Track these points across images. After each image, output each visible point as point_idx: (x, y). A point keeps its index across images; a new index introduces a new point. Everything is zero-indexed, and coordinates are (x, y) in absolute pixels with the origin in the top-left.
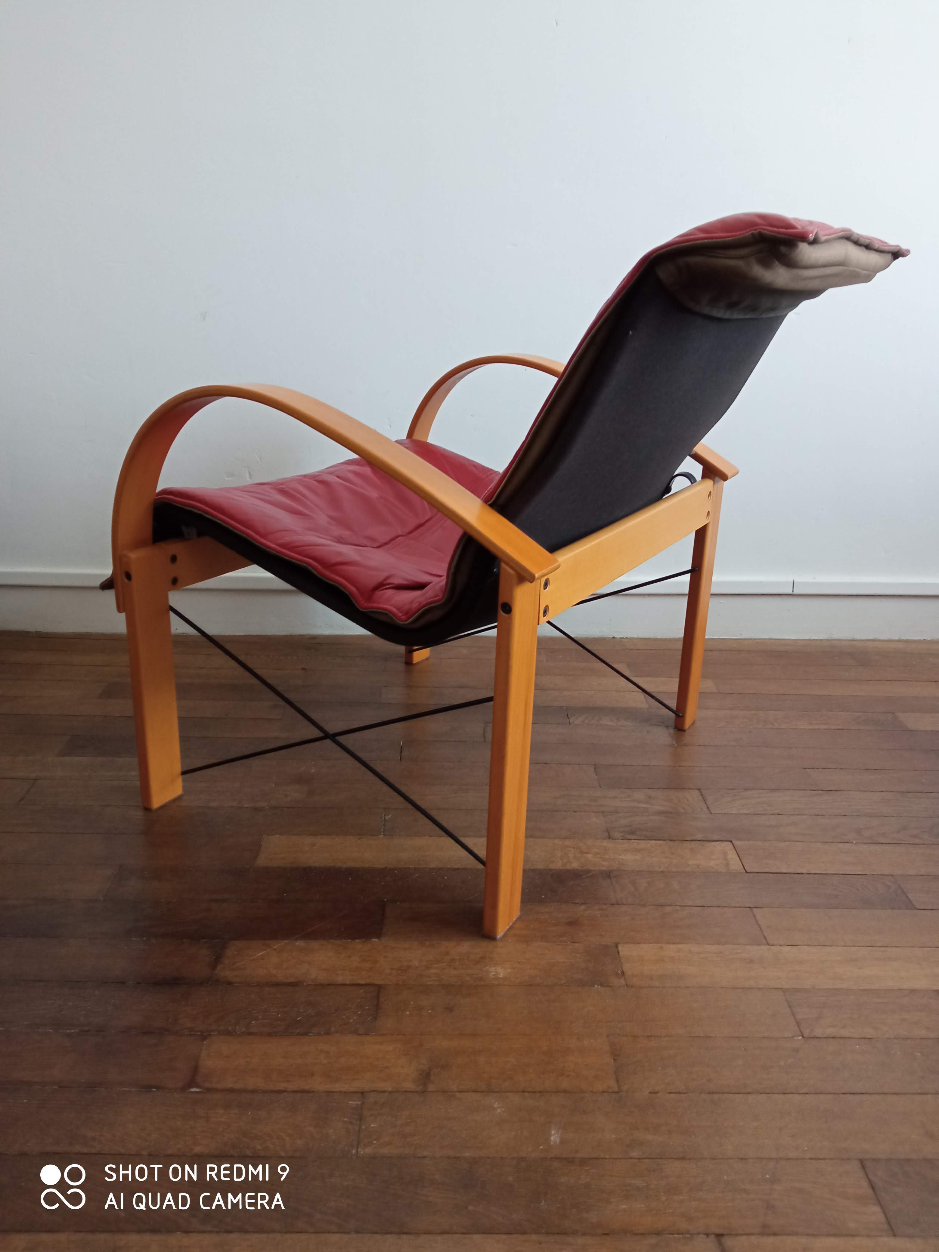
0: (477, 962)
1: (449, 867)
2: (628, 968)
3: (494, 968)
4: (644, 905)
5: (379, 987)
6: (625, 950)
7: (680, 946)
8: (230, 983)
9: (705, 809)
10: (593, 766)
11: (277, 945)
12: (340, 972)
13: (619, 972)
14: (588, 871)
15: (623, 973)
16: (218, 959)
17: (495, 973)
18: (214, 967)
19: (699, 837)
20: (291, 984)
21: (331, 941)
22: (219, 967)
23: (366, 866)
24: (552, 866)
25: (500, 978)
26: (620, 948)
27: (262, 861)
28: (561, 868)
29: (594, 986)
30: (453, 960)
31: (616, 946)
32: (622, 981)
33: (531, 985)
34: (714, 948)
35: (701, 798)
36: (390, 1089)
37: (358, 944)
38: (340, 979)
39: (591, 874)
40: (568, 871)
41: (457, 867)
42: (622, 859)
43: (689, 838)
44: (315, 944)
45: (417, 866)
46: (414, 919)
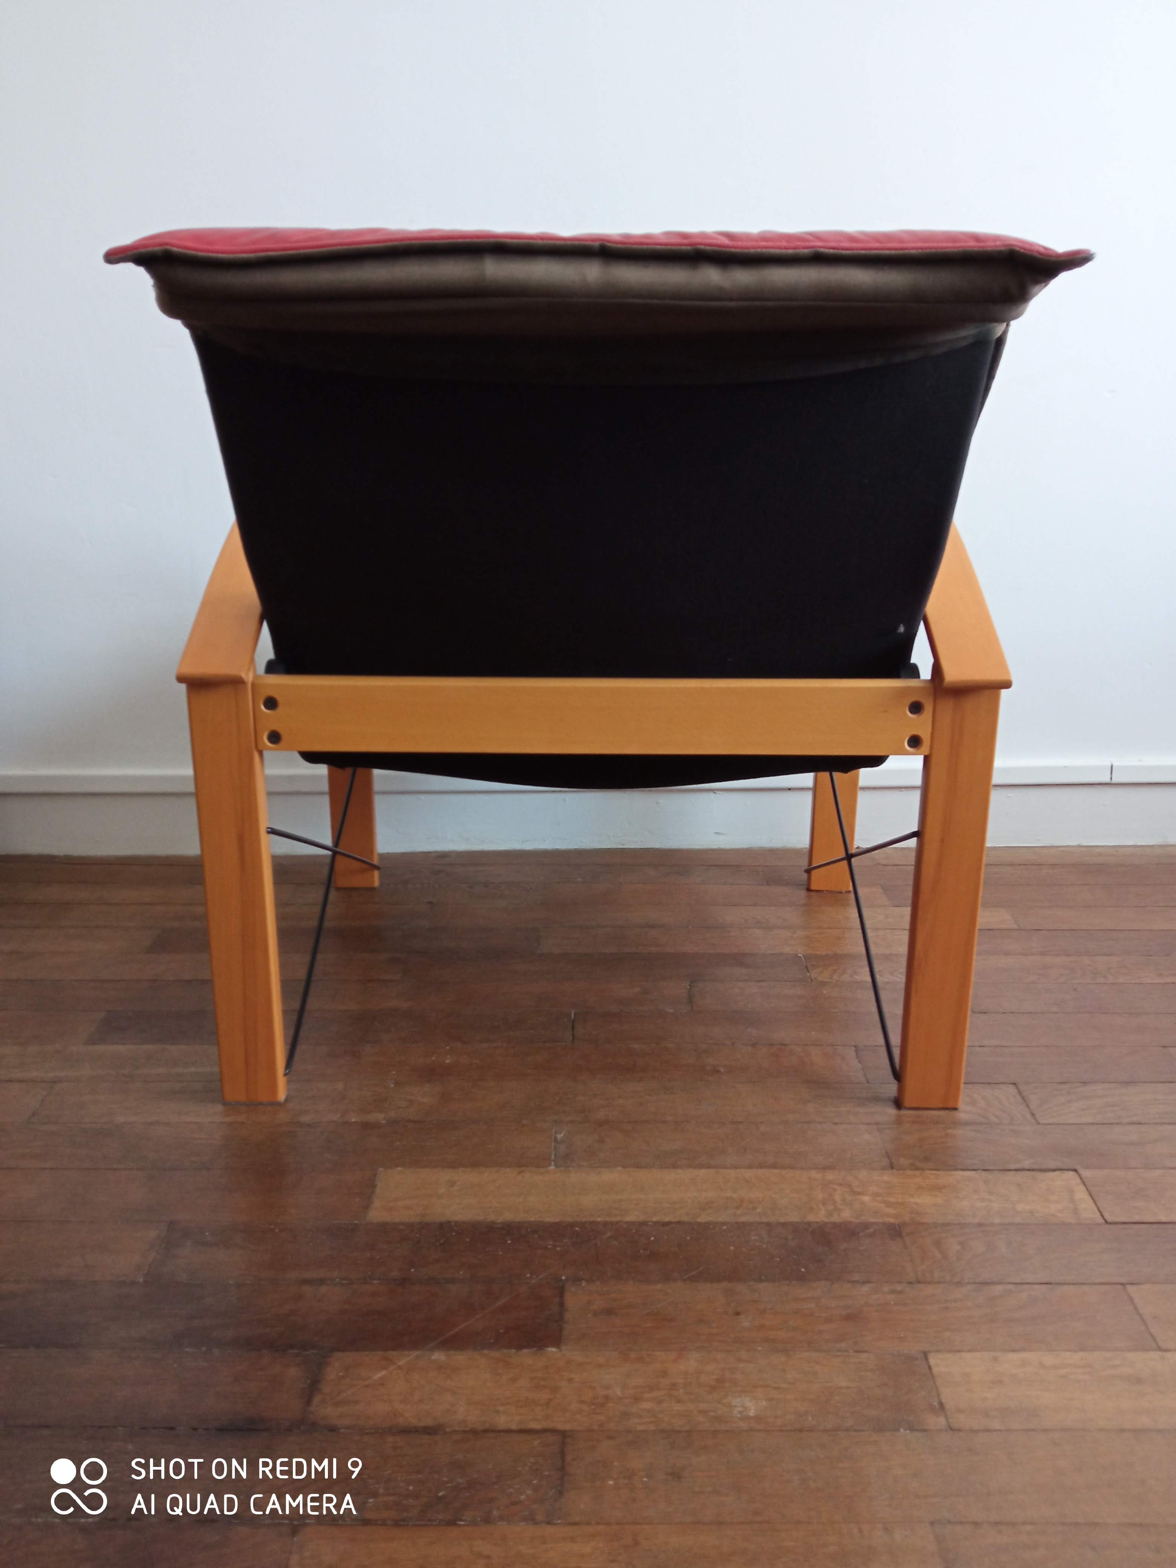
0: (713, 1389)
1: (655, 1219)
2: (947, 1395)
3: (739, 1400)
4: (959, 1284)
5: (564, 1435)
6: (940, 1363)
7: (1024, 1355)
8: (333, 1429)
9: (1028, 1116)
10: (853, 1048)
11: (405, 1358)
12: (501, 1409)
13: (935, 1404)
14: (866, 1226)
15: (941, 1404)
16: (313, 1386)
17: (741, 1409)
18: (309, 1402)
19: (1027, 1164)
20: (428, 1430)
21: (485, 1351)
22: (316, 1400)
23: (533, 1219)
24: (811, 1218)
25: (750, 1418)
26: (932, 1361)
27: (377, 1213)
28: (825, 1220)
29: (898, 1430)
30: (674, 1386)
31: (925, 1355)
32: (942, 1421)
33: (801, 1430)
34: (1077, 1357)
35: (1019, 1098)
37: (526, 1357)
38: (502, 1421)
39: (872, 1230)
40: (835, 1225)
41: (667, 1219)
42: (916, 1204)
43: (1013, 1167)
44: (460, 1358)
45: (608, 1219)
46: (609, 1312)
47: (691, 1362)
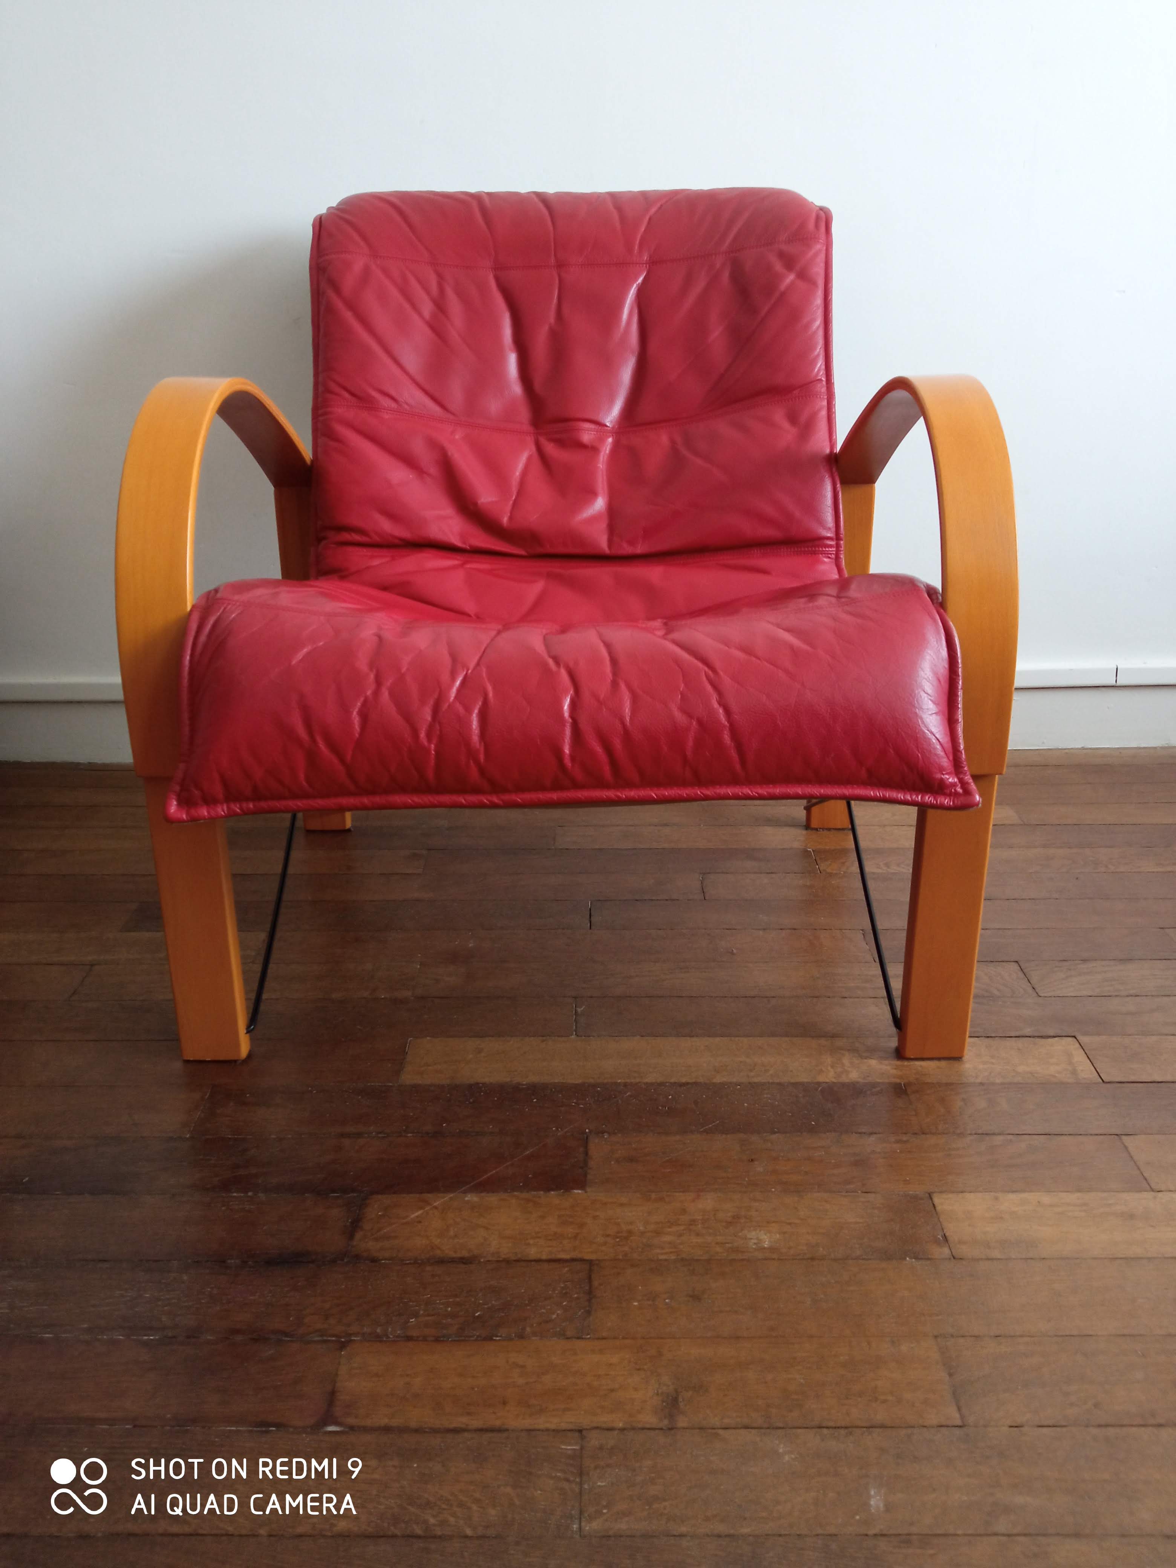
0: (729, 1224)
1: (672, 1080)
2: (951, 1229)
3: (754, 1233)
4: (962, 1135)
5: (590, 1262)
6: (945, 1203)
7: (1024, 1195)
8: (375, 1260)
9: (1030, 990)
10: (861, 931)
11: (440, 1200)
12: (531, 1242)
13: (940, 1236)
14: (873, 1085)
15: (945, 1237)
16: (355, 1224)
17: (756, 1241)
18: (351, 1236)
19: (1028, 1031)
20: (463, 1261)
21: (516, 1193)
22: (359, 1235)
23: (556, 1081)
24: (821, 1079)
25: (765, 1248)
26: (936, 1200)
27: (408, 1078)
28: (834, 1080)
29: (905, 1259)
30: (693, 1222)
31: (930, 1195)
32: (946, 1251)
33: (812, 1259)
34: (1073, 1197)
35: (1021, 974)
36: (621, 1425)
37: (554, 1197)
38: (533, 1252)
39: (879, 1089)
40: (843, 1085)
41: (684, 1080)
42: (921, 1066)
43: (1013, 1034)
44: (492, 1199)
45: (628, 1081)
46: (631, 1160)
47: (708, 1202)
